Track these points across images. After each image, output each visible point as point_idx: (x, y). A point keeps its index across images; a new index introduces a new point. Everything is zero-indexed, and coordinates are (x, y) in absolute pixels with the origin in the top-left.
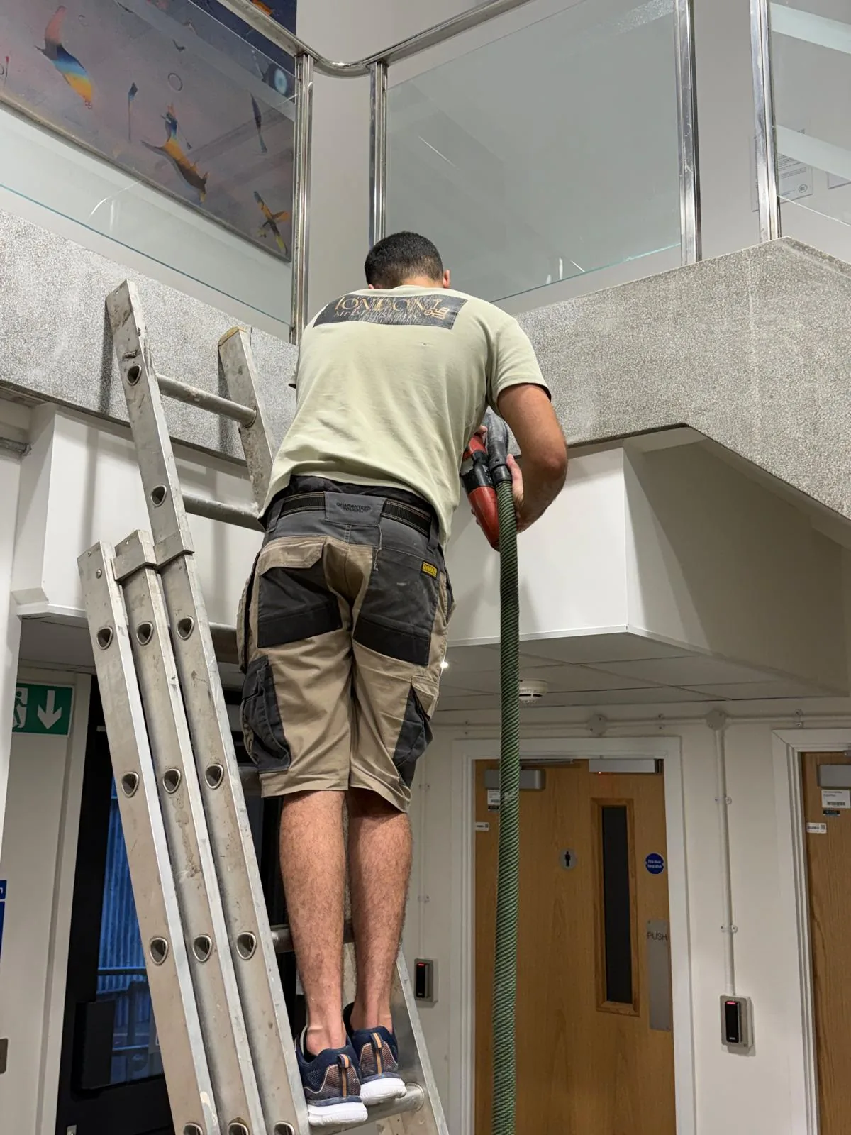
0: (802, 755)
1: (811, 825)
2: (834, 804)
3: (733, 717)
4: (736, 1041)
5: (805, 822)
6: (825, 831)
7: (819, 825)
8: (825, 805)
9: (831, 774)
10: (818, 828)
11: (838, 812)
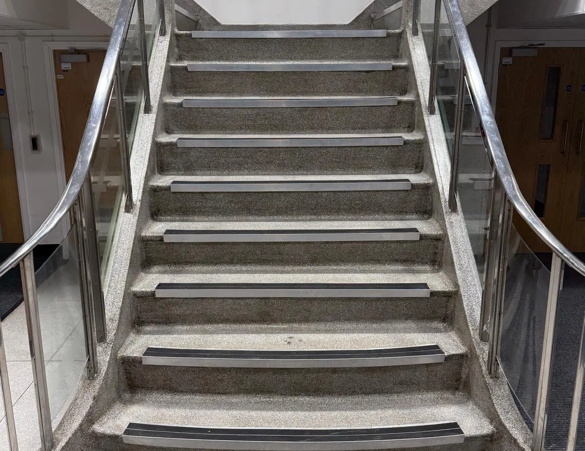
0: (54, 51)
1: (58, 76)
2: (66, 68)
3: (28, 36)
4: (36, 150)
5: (56, 74)
6: (63, 78)
7: (61, 76)
8: (63, 68)
9: (64, 57)
10: (61, 77)
11: (67, 71)
